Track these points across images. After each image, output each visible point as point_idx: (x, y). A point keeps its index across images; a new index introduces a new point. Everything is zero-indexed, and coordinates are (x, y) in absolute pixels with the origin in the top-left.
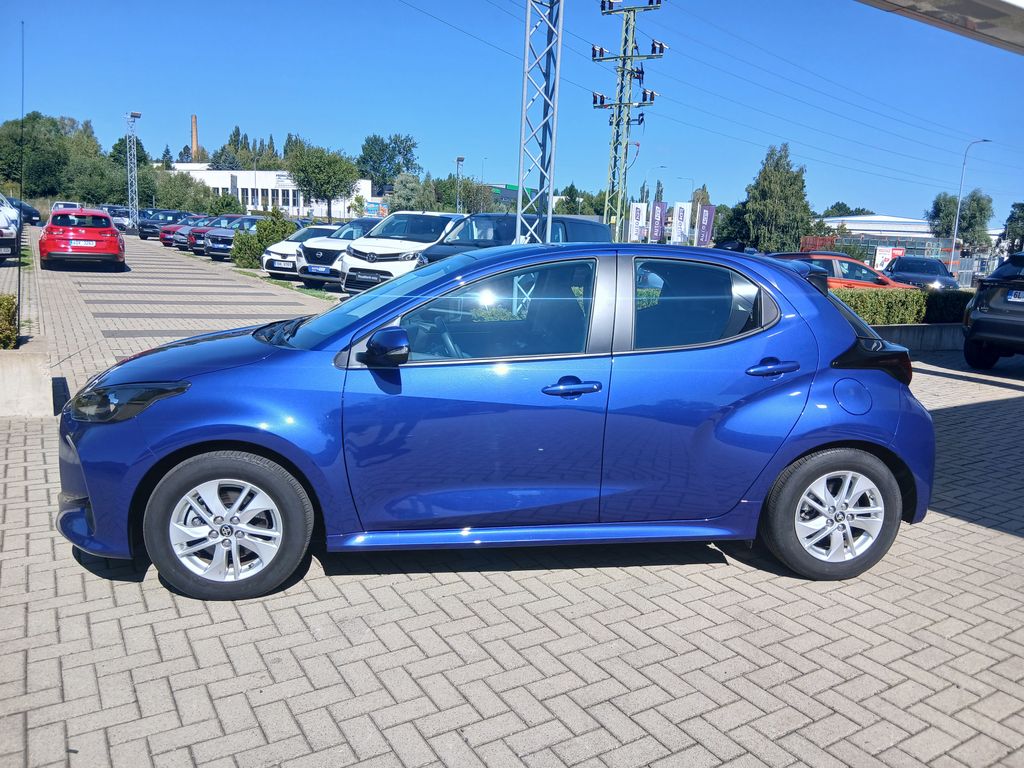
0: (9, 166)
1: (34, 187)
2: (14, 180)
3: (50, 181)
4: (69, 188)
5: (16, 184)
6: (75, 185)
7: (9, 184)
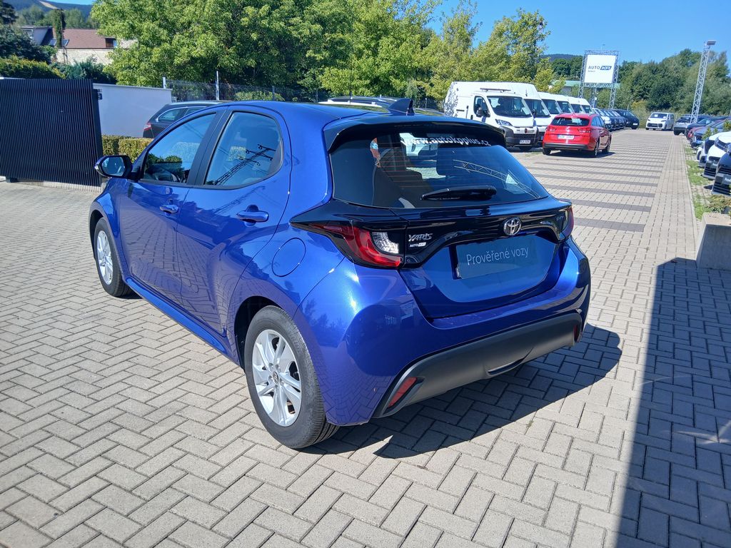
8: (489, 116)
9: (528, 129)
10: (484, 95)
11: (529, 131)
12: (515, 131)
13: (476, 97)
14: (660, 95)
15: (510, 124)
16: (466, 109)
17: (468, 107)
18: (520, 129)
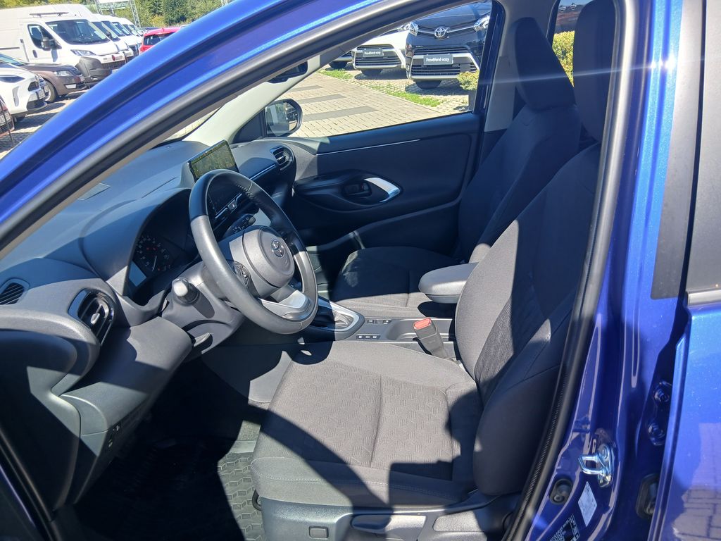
0: (154, 4)
1: (171, 17)
2: (159, 14)
3: (180, 10)
4: (193, 14)
5: (160, 17)
6: (197, 11)
7: (157, 17)
8: (59, 47)
9: (115, 56)
10: (42, 22)
11: (118, 58)
12: (102, 62)
13: (29, 26)
14: (173, 9)
15: (92, 53)
16: (19, 44)
17: (22, 41)
18: (107, 57)
